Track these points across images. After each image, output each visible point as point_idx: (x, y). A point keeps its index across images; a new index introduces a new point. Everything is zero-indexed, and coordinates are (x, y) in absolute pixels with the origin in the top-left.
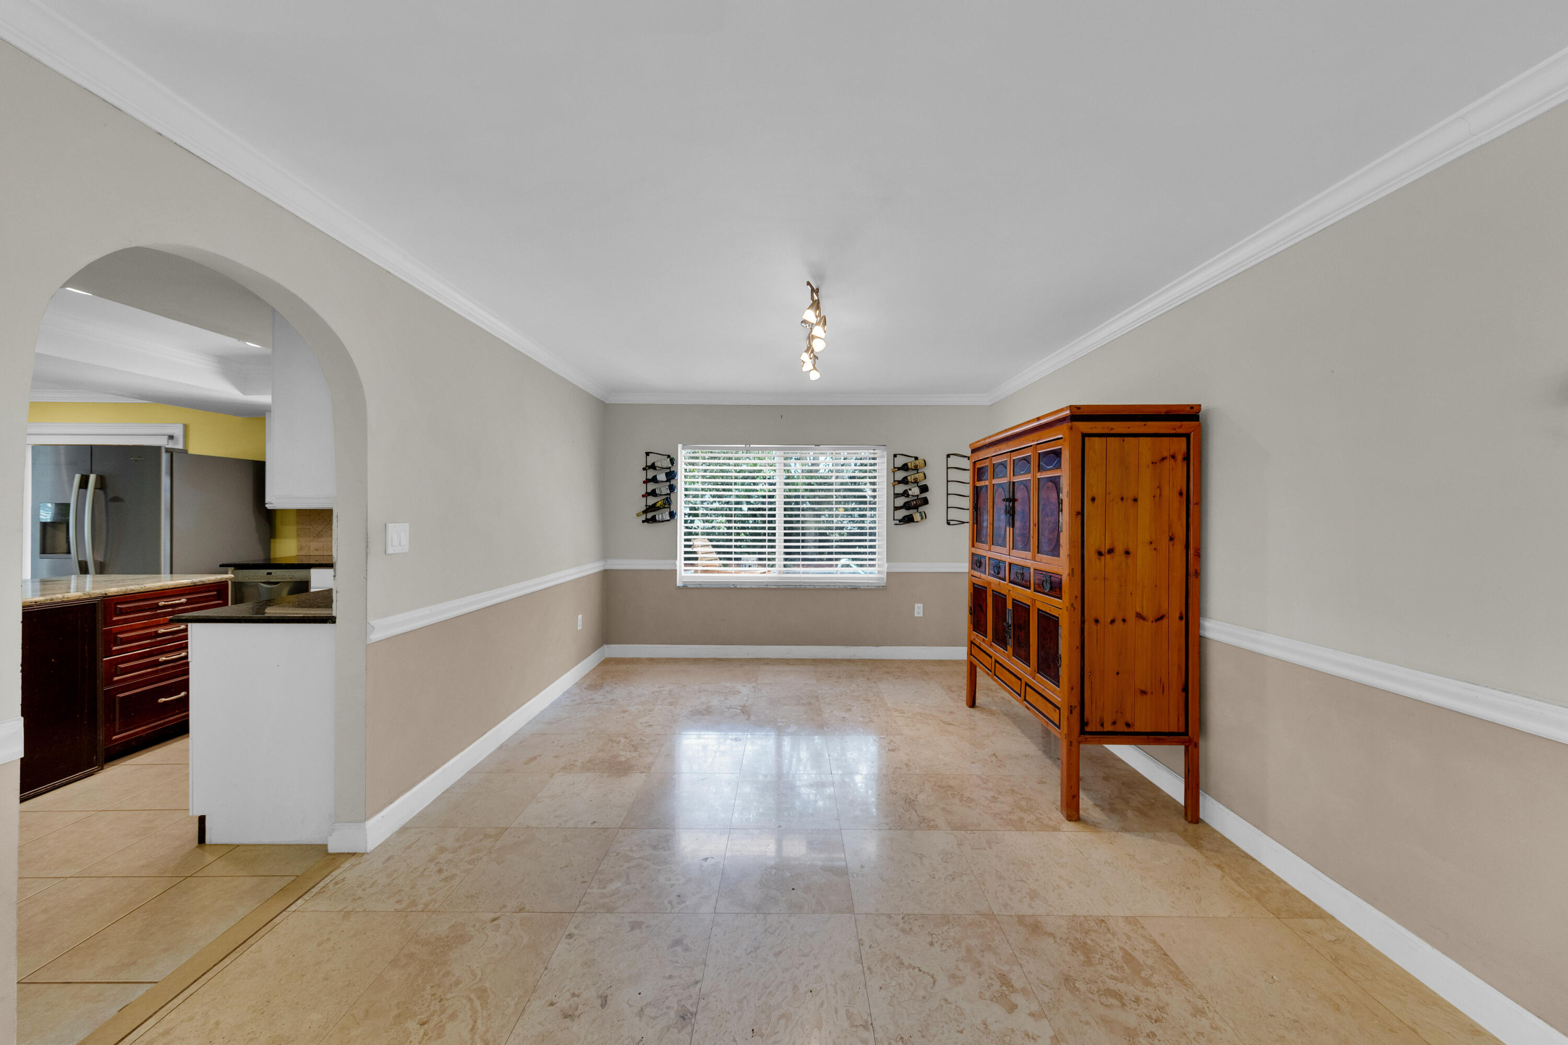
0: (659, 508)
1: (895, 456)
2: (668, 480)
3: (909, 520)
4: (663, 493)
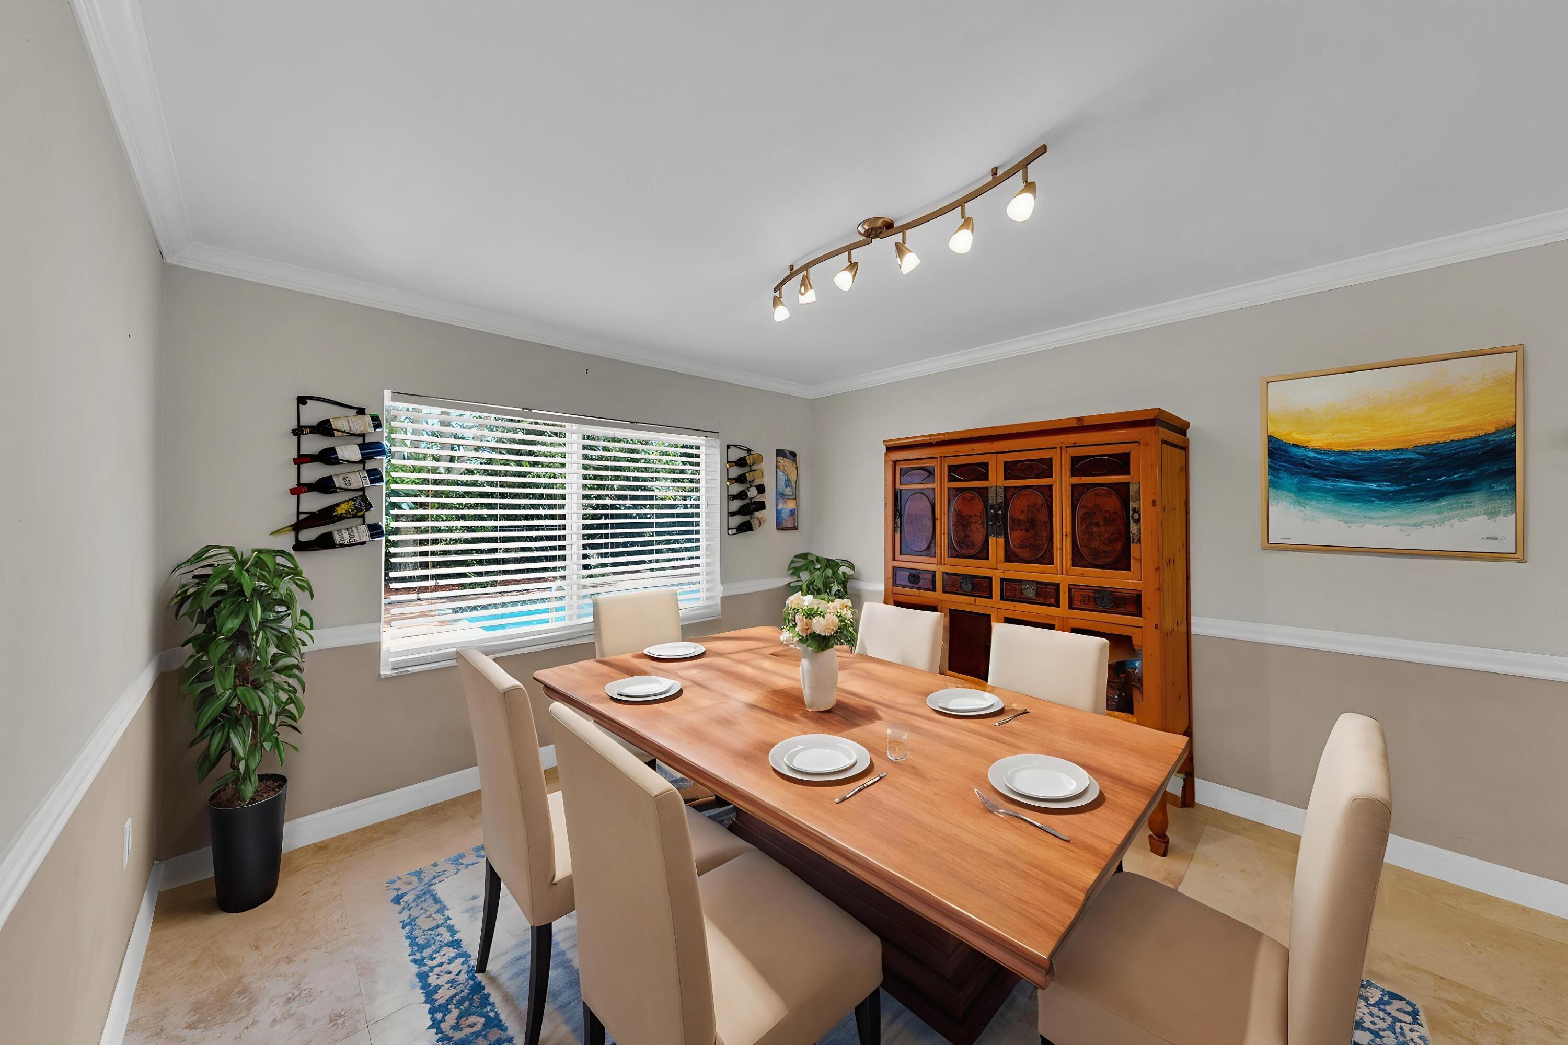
0: (341, 518)
1: (728, 447)
2: (366, 458)
3: (745, 528)
4: (353, 486)
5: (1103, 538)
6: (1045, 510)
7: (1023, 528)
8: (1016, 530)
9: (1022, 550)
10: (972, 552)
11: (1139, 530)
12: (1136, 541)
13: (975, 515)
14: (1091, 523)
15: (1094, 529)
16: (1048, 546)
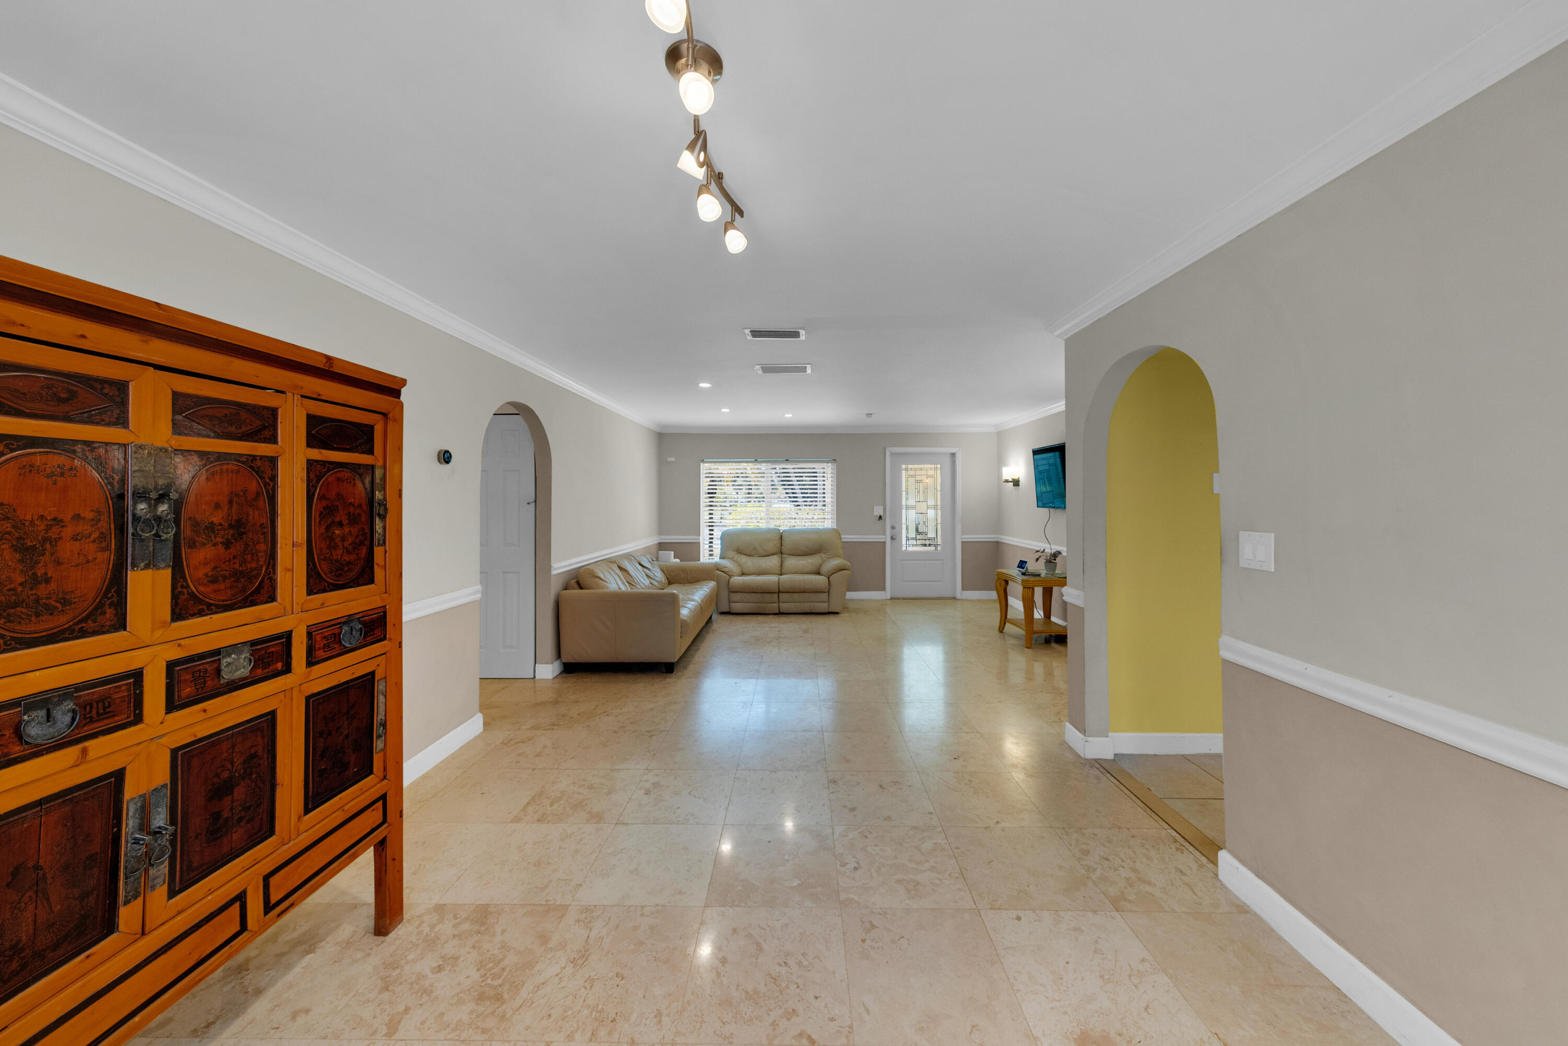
5: (346, 544)
6: (264, 503)
7: (219, 540)
8: (204, 545)
9: (216, 586)
10: (62, 620)
11: (384, 528)
12: (381, 542)
13: (77, 517)
14: (333, 522)
15: (337, 532)
16: (268, 568)
